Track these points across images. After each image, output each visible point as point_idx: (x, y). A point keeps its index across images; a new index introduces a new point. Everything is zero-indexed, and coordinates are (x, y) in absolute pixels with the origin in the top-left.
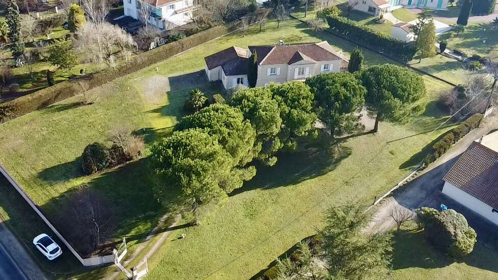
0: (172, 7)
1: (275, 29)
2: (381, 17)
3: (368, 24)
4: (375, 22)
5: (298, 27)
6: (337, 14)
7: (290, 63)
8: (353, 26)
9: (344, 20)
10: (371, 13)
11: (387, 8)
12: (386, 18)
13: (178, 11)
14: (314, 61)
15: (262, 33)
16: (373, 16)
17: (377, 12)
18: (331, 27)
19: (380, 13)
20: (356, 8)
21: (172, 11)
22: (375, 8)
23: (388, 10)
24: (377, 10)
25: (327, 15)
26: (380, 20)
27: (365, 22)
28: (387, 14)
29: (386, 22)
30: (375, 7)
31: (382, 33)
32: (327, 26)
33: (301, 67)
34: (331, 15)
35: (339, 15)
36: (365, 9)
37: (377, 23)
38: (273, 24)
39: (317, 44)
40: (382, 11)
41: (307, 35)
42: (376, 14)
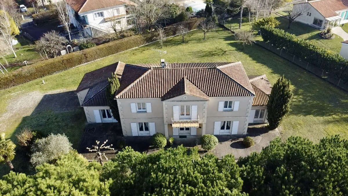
0: (102, 14)
1: (199, 40)
2: (329, 31)
3: (310, 38)
4: (320, 37)
5: (227, 39)
6: (274, 26)
7: (163, 98)
8: (290, 41)
9: (281, 33)
10: (317, 26)
11: (336, 21)
12: (334, 33)
13: (107, 19)
14: (206, 97)
15: (184, 44)
16: (319, 29)
17: (323, 25)
18: (265, 40)
19: (328, 27)
20: (298, 19)
21: (101, 19)
22: (321, 21)
23: (338, 23)
24: (323, 23)
25: (261, 27)
26: (327, 34)
27: (308, 36)
28: (336, 27)
29: (334, 37)
30: (322, 18)
31: (329, 51)
32: (260, 39)
33: (185, 104)
34: (266, 27)
35: (275, 28)
36: (309, 21)
37: (322, 38)
38: (201, 35)
39: (218, 67)
40: (329, 24)
41: (234, 49)
42: (322, 27)
